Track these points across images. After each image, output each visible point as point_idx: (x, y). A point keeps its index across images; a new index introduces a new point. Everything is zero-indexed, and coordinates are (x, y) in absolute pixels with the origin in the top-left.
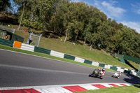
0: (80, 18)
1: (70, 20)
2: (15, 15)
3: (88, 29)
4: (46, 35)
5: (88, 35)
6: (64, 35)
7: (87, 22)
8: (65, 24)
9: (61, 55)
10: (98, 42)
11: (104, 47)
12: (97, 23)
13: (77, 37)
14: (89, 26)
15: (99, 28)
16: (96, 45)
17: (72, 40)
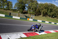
0: (46, 8)
1: (42, 9)
2: (27, 11)
3: (49, 11)
4: (35, 15)
5: (49, 13)
6: (41, 15)
7: (48, 9)
8: (41, 11)
9: (41, 21)
10: (53, 15)
11: (55, 17)
12: (52, 9)
13: (45, 15)
14: (49, 10)
15: (53, 10)
16: (52, 16)
17: (44, 16)
